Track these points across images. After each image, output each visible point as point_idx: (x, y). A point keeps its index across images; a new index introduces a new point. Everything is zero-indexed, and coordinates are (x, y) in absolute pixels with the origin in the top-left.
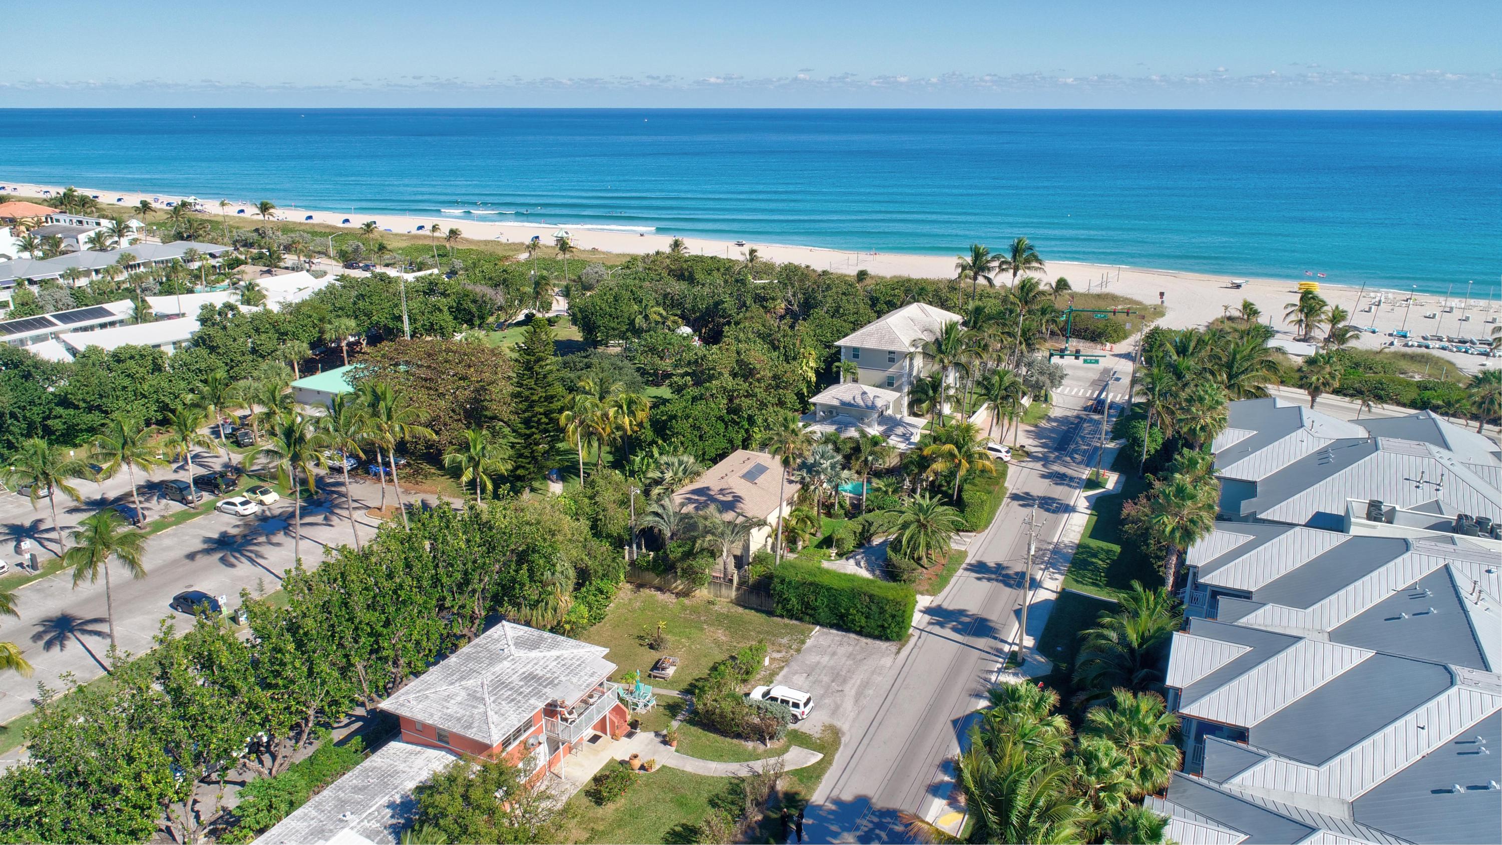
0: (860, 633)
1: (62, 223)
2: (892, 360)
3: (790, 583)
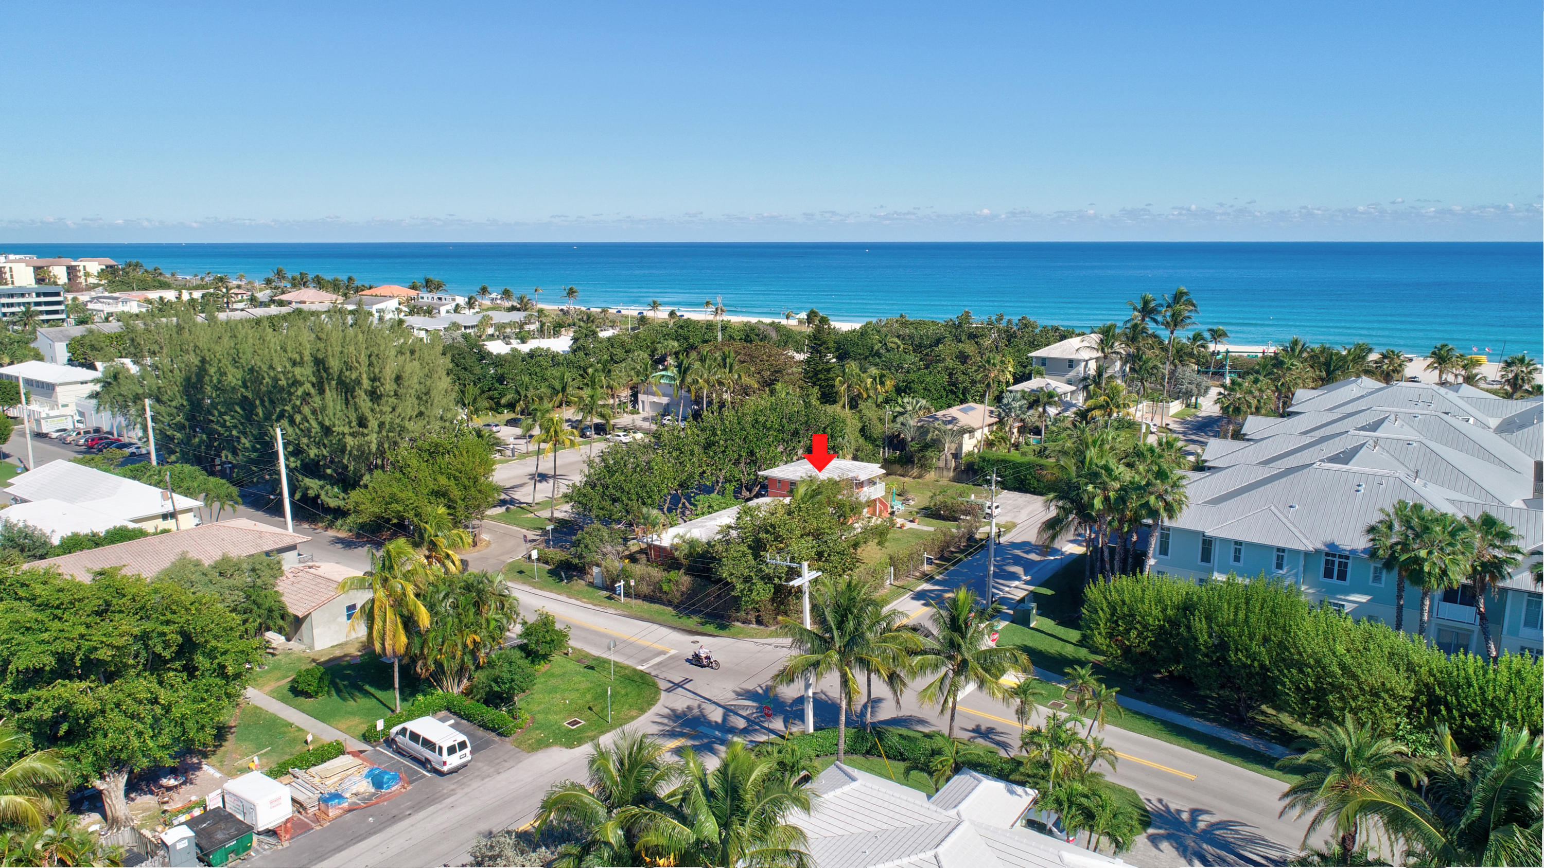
0: (1034, 493)
1: (426, 300)
2: (1071, 366)
3: (988, 461)
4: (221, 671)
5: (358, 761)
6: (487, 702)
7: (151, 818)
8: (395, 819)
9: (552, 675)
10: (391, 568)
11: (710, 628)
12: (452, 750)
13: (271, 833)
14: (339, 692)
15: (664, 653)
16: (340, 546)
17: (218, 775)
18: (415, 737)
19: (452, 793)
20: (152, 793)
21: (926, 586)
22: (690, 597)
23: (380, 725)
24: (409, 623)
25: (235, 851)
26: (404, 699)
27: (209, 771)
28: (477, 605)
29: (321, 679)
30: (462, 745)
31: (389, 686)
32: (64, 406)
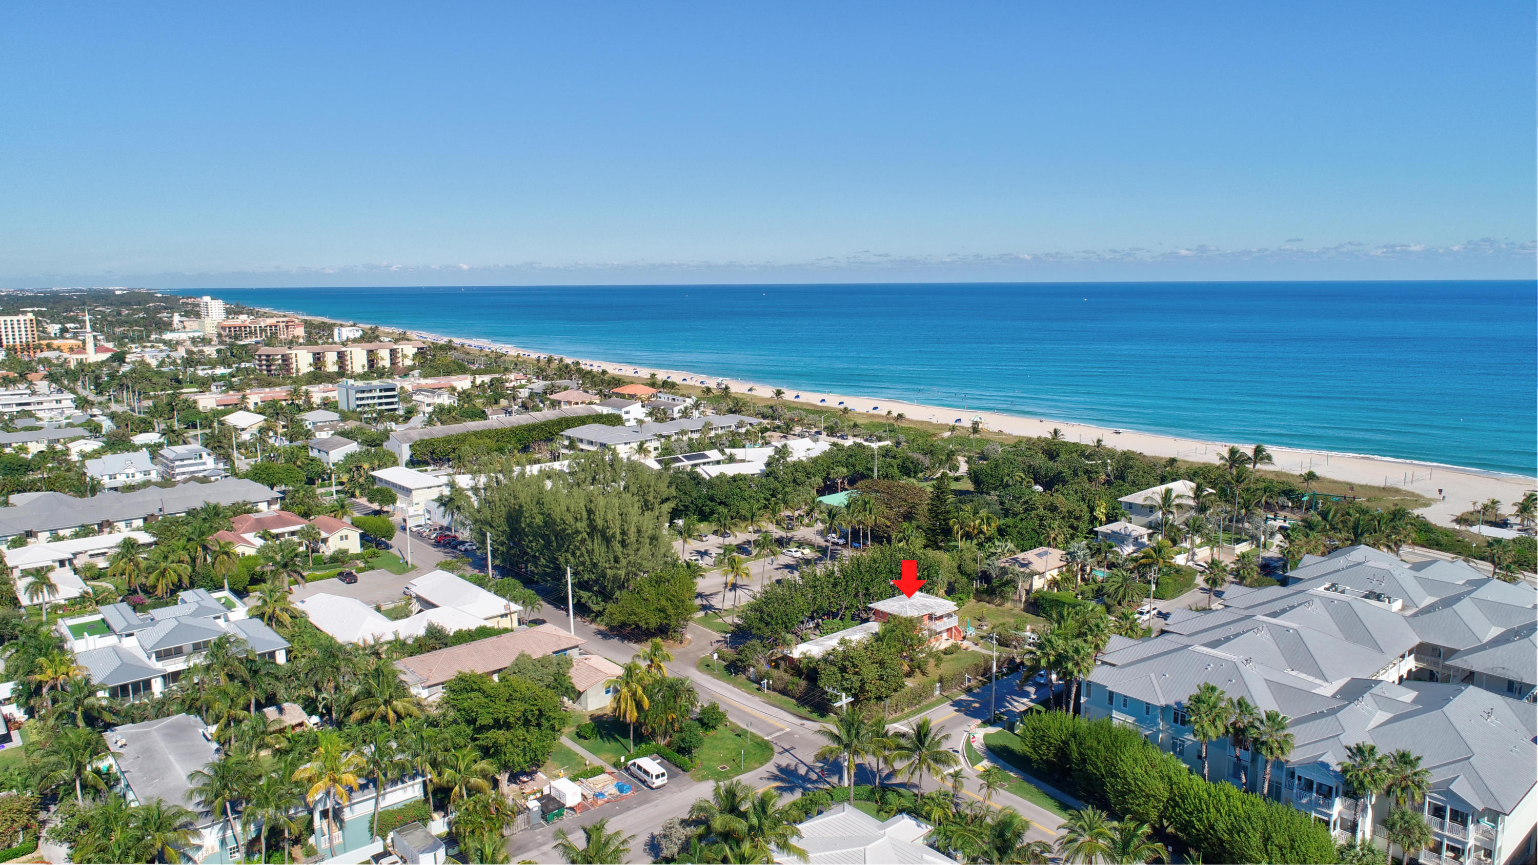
1: (662, 399)
2: (1151, 512)
4: (552, 728)
5: (611, 778)
6: (678, 752)
7: (518, 795)
8: (629, 809)
9: (716, 738)
10: (631, 676)
11: (815, 715)
12: (657, 777)
13: (572, 809)
14: (601, 737)
15: (782, 730)
16: (600, 637)
17: (545, 778)
18: (640, 768)
19: (657, 799)
20: (516, 783)
21: (964, 697)
22: (805, 694)
23: (623, 759)
24: (639, 705)
25: (557, 815)
26: (635, 745)
27: (540, 775)
28: (674, 697)
29: (593, 730)
30: (663, 775)
31: (628, 737)
32: (417, 504)
